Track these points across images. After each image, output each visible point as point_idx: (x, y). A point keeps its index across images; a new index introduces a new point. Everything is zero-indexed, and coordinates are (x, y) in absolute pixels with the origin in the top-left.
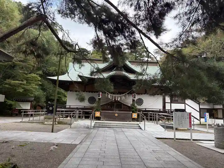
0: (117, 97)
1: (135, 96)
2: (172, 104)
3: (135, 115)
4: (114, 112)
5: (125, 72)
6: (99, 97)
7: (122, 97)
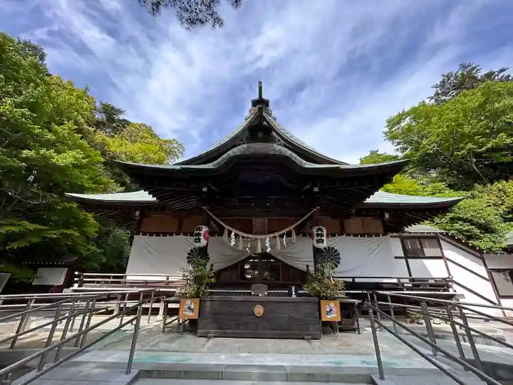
1: (322, 236)
2: (409, 261)
6: (199, 244)
7: (278, 239)
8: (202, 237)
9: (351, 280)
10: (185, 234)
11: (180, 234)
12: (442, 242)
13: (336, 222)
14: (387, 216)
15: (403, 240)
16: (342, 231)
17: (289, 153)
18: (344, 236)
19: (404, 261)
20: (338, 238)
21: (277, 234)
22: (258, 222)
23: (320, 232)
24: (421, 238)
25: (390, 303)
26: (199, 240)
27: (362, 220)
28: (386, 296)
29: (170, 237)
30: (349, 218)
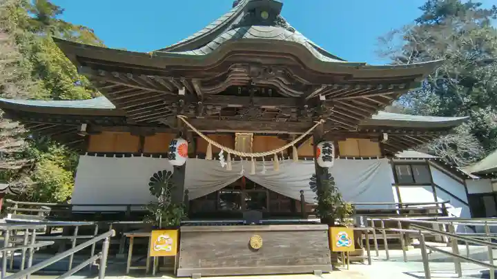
2: (399, 187)
3: (344, 238)
5: (291, 30)
7: (276, 158)
8: (177, 153)
10: (147, 155)
11: (139, 155)
12: (431, 168)
14: (386, 137)
15: (394, 165)
18: (338, 159)
19: (395, 187)
21: (274, 152)
22: (243, 137)
23: (327, 148)
24: (411, 164)
25: (401, 230)
26: (173, 157)
27: (358, 141)
28: (397, 222)
29: (127, 158)
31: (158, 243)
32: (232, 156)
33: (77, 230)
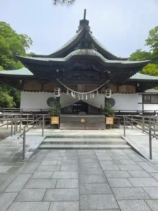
0: (83, 95)
1: (109, 93)
2: (144, 104)
3: (110, 120)
4: (80, 116)
5: (95, 50)
6: (57, 95)
7: (91, 94)
8: (58, 93)
9: (118, 111)
10: (45, 91)
11: (42, 91)
13: (116, 87)
14: (138, 85)
15: (143, 96)
16: (118, 91)
17: (99, 55)
18: (118, 94)
19: (142, 104)
20: (115, 94)
21: (90, 92)
22: (80, 86)
23: (108, 91)
24: (151, 95)
26: (57, 94)
29: (38, 93)
30: (122, 86)
31: (54, 120)
32: (76, 93)
33: (28, 116)
